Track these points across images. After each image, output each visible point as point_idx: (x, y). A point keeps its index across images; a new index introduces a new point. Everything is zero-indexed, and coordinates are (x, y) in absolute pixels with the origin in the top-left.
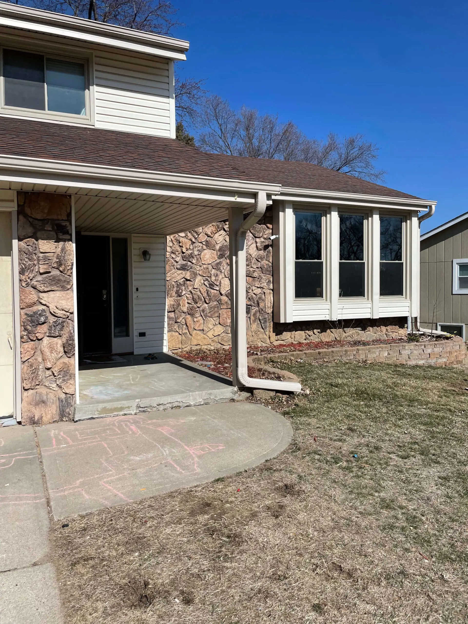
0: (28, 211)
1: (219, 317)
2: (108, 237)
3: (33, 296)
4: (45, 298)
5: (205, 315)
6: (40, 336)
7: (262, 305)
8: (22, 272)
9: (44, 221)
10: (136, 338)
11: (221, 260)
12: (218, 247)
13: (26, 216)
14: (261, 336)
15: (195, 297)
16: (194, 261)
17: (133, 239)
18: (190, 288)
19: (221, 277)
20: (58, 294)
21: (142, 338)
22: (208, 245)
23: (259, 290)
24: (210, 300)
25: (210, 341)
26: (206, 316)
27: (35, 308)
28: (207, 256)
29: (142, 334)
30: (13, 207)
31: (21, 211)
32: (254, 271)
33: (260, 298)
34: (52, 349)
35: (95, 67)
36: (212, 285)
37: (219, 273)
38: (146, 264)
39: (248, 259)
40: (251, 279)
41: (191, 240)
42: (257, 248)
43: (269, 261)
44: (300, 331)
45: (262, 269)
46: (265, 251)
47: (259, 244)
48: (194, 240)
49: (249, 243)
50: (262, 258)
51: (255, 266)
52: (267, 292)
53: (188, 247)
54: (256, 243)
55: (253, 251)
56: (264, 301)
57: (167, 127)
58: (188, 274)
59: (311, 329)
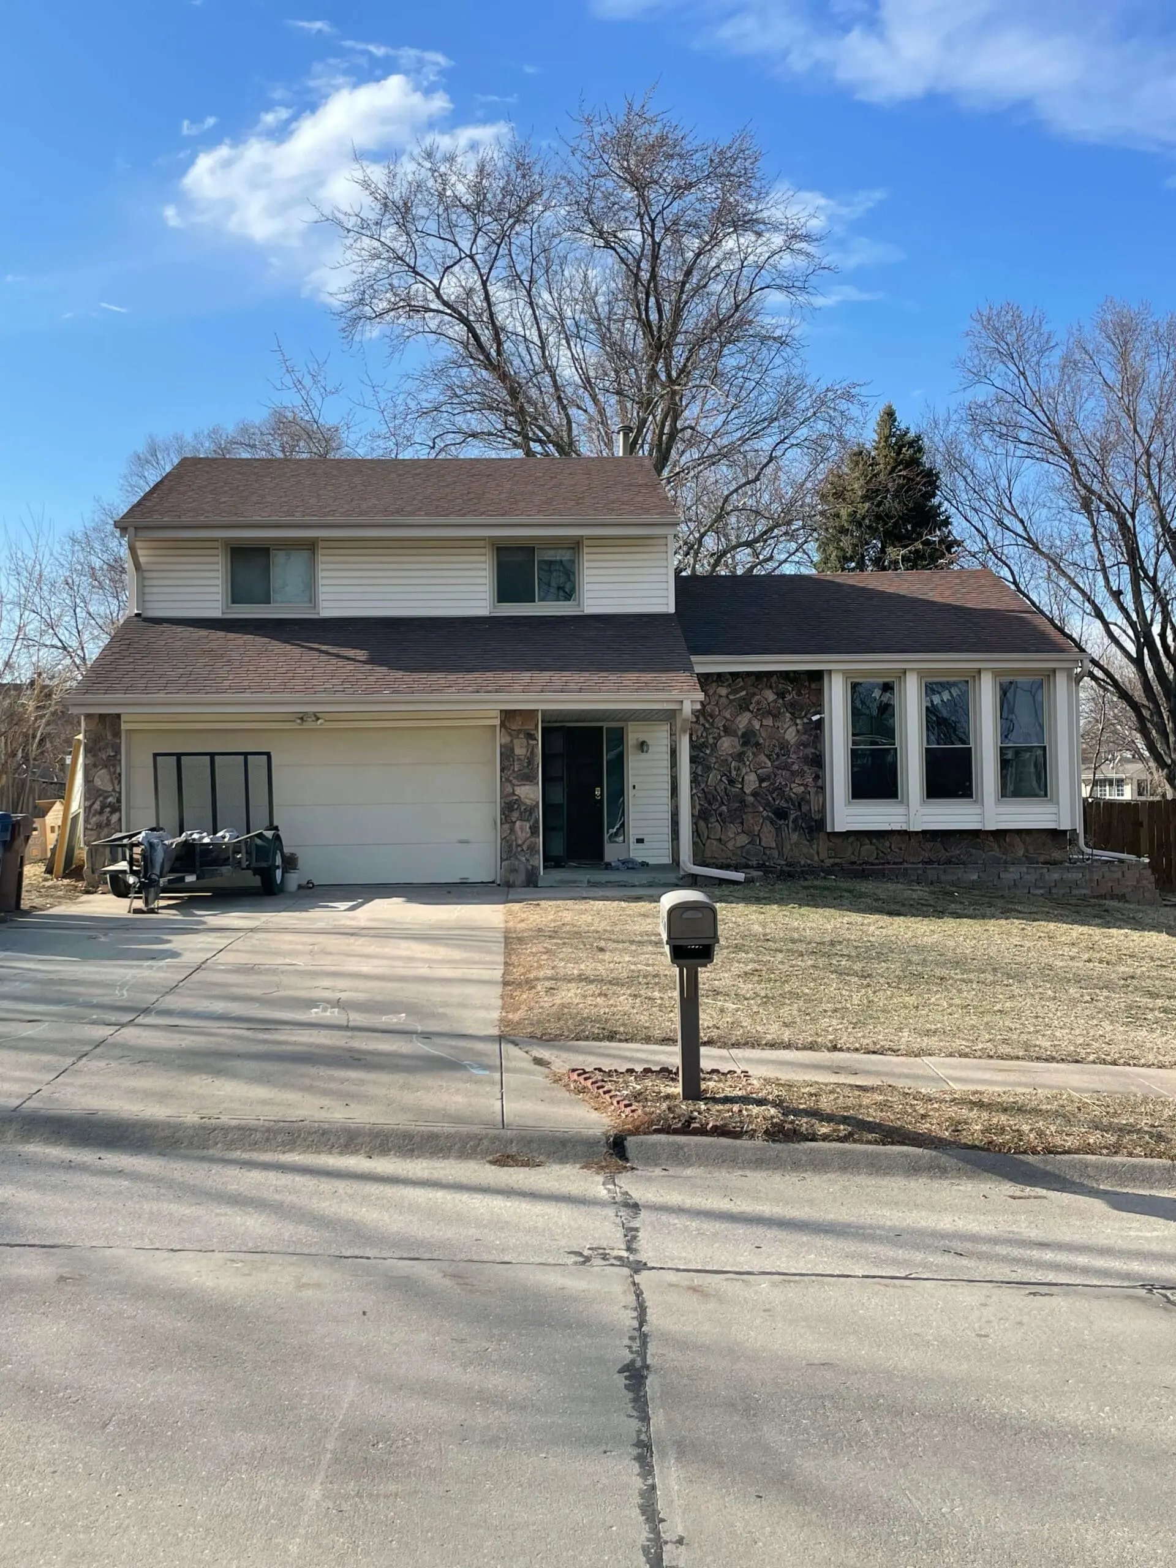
0: (507, 724)
1: (742, 823)
2: (601, 728)
3: (509, 789)
4: (519, 791)
5: (723, 821)
6: (514, 819)
7: (805, 808)
8: (502, 770)
9: (519, 731)
10: (633, 845)
11: (745, 749)
12: (740, 733)
13: (506, 728)
14: (805, 850)
15: (710, 796)
16: (708, 752)
17: (630, 729)
18: (703, 786)
19: (744, 771)
20: (527, 787)
21: (640, 845)
22: (727, 731)
23: (802, 789)
24: (729, 800)
25: (730, 855)
26: (724, 823)
27: (511, 798)
28: (726, 745)
29: (640, 841)
30: (497, 722)
31: (502, 725)
32: (793, 763)
33: (803, 799)
34: (522, 829)
35: (586, 550)
36: (731, 782)
37: (741, 765)
38: (644, 756)
39: (784, 746)
40: (788, 773)
41: (703, 725)
42: (798, 731)
43: (816, 748)
44: (869, 846)
45: (806, 760)
46: (810, 735)
47: (799, 727)
48: (707, 725)
49: (786, 726)
50: (805, 746)
51: (794, 756)
52: (812, 790)
53: (699, 734)
54: (797, 725)
55: (791, 735)
56: (809, 802)
57: (664, 601)
58: (700, 767)
59: (887, 844)
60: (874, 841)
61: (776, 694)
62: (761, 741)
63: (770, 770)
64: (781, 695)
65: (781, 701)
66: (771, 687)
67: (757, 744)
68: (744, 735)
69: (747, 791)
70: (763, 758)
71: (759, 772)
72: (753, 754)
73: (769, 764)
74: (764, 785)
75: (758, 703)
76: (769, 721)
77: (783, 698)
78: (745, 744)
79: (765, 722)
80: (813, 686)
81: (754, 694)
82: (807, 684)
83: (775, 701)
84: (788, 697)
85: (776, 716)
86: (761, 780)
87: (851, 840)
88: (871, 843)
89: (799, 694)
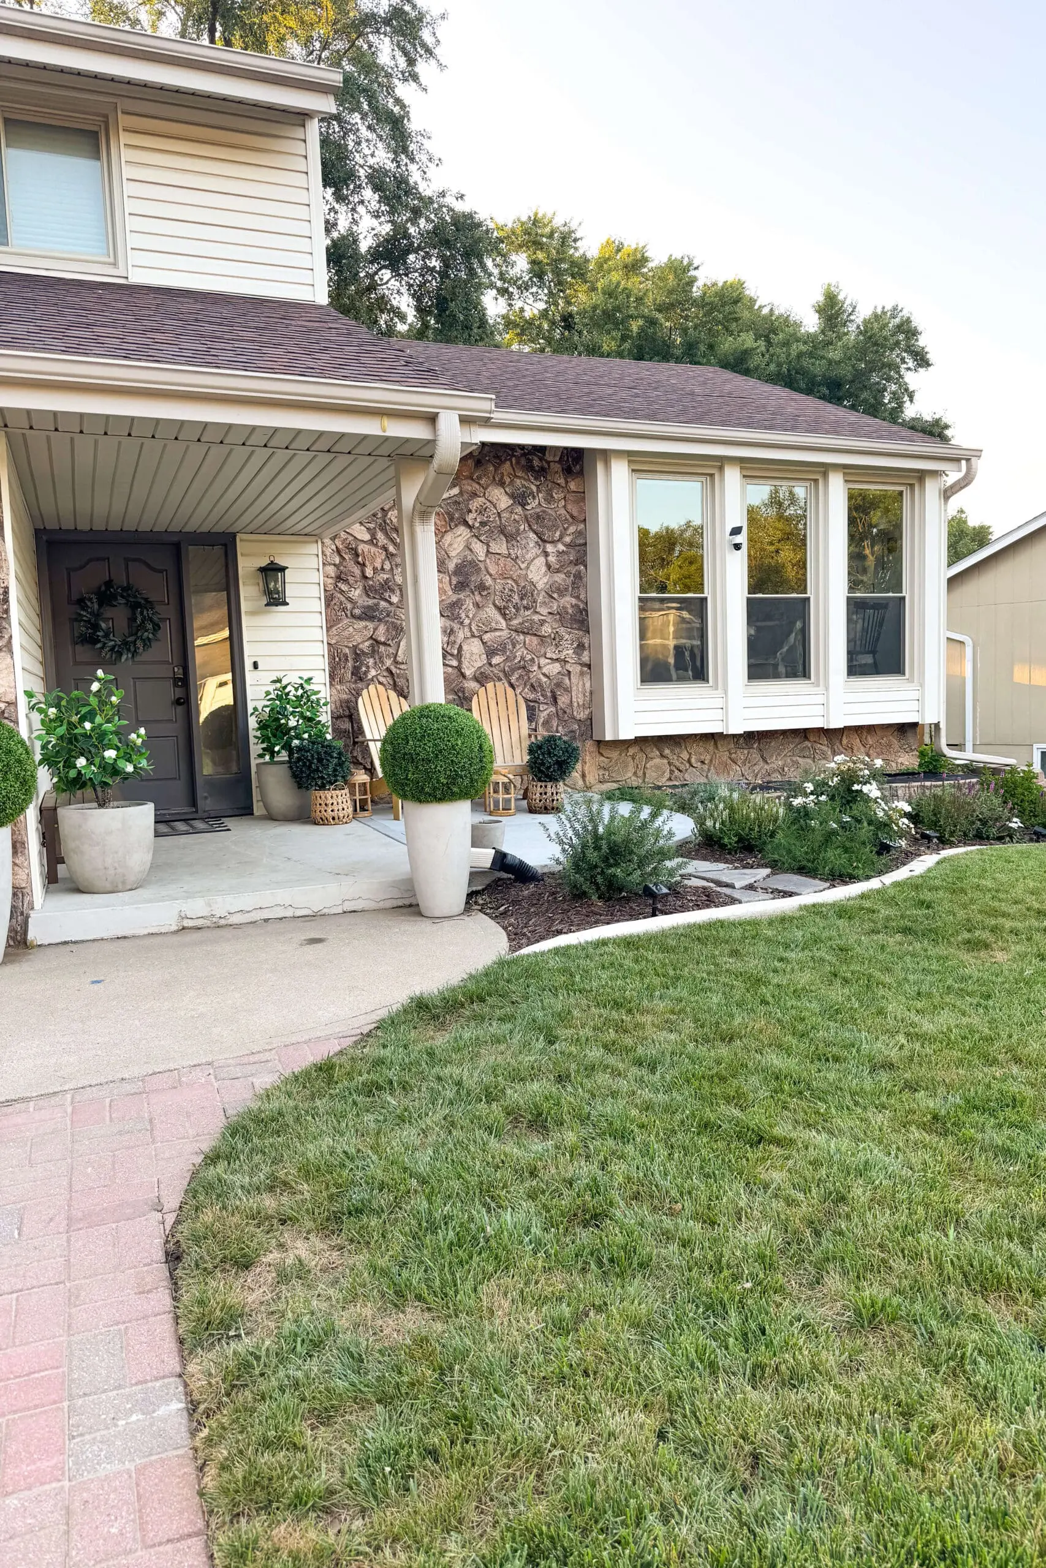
7: (563, 700)
11: (461, 596)
12: (451, 567)
15: (400, 682)
16: (394, 599)
18: (388, 662)
19: (461, 635)
23: (556, 668)
32: (542, 623)
33: (559, 685)
35: (125, 137)
37: (455, 625)
39: (527, 593)
40: (535, 640)
41: (385, 549)
42: (549, 566)
43: (578, 597)
44: (658, 761)
45: (561, 616)
46: (568, 574)
47: (552, 559)
48: (391, 549)
49: (529, 556)
50: (561, 592)
51: (544, 611)
52: (575, 669)
53: (378, 566)
54: (546, 554)
55: (538, 574)
56: (568, 690)
57: (306, 276)
58: (382, 629)
59: (685, 755)
60: (667, 752)
61: (512, 496)
62: (489, 582)
63: (505, 634)
64: (520, 499)
65: (519, 509)
66: (502, 484)
67: (482, 587)
68: (459, 570)
69: (468, 673)
70: (491, 612)
71: (486, 637)
72: (477, 605)
73: (503, 624)
74: (496, 660)
75: (482, 511)
76: (500, 546)
77: (523, 505)
78: (461, 586)
79: (494, 548)
80: (572, 486)
81: (474, 495)
82: (562, 481)
83: (510, 510)
84: (532, 504)
85: (511, 538)
86: (491, 653)
87: (631, 751)
88: (662, 756)
89: (550, 499)
